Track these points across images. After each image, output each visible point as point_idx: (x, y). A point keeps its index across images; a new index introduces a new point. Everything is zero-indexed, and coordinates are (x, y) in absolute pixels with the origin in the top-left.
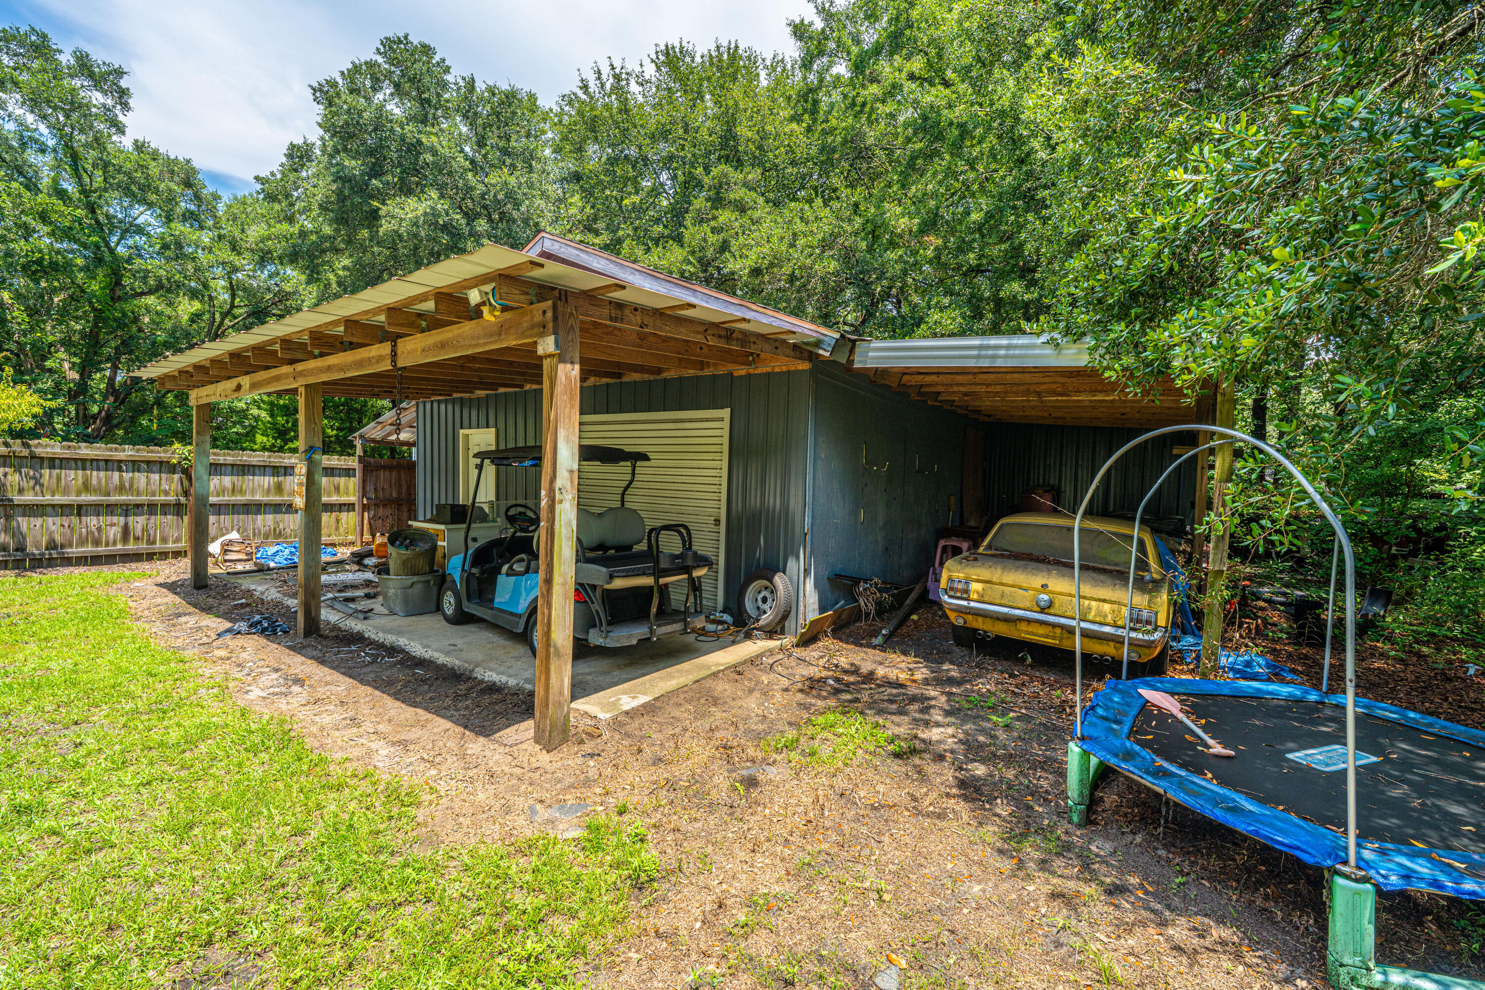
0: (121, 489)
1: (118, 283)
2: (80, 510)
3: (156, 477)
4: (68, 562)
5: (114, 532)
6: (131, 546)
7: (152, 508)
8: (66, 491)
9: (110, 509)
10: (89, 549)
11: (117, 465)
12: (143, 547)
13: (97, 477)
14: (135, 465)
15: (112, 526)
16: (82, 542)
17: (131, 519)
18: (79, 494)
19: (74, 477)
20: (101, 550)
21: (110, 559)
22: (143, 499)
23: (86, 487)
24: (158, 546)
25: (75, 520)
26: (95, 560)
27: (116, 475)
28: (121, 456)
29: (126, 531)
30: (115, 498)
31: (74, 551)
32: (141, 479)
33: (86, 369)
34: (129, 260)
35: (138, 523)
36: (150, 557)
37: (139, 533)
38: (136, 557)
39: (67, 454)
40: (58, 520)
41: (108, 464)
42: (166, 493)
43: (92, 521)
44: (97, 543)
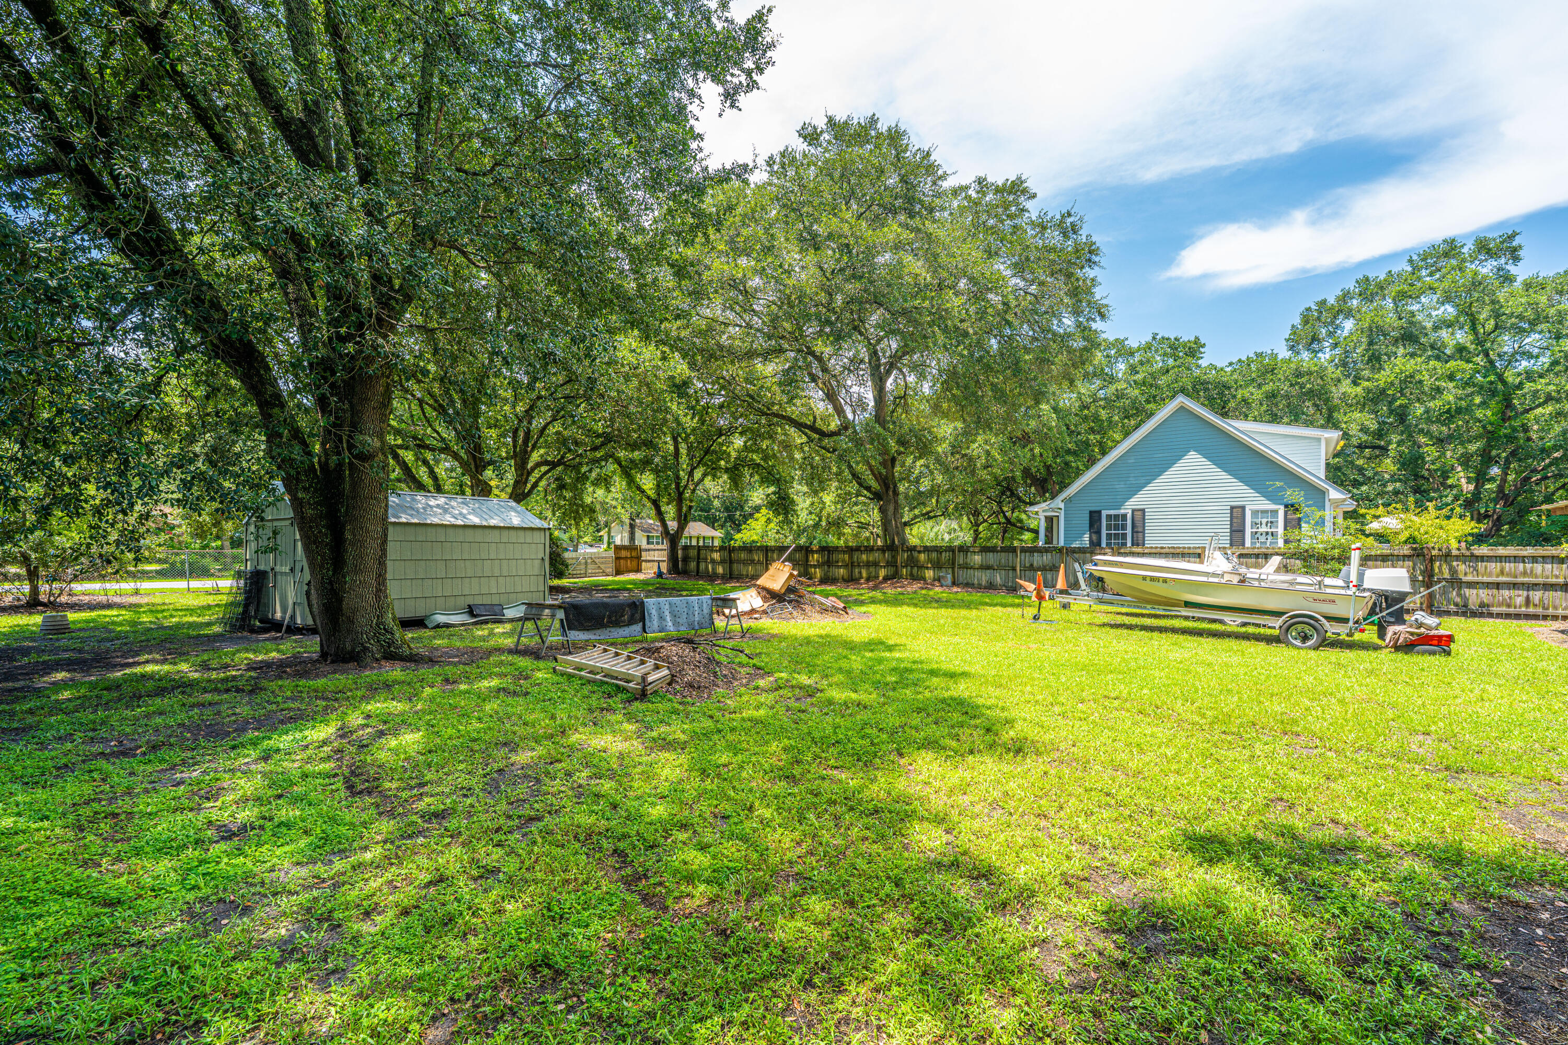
0: (1525, 573)
1: (1509, 405)
2: (1498, 586)
3: (1550, 566)
4: (1491, 615)
5: (1519, 600)
6: (1531, 610)
7: (1548, 587)
8: (1490, 575)
9: (1515, 586)
10: (1504, 609)
11: (1523, 559)
12: (1540, 611)
13: (1508, 566)
14: (1534, 559)
15: (1519, 597)
16: (1500, 605)
17: (1531, 593)
18: (1498, 576)
19: (1494, 567)
20: (1512, 610)
21: (1517, 616)
22: (1540, 580)
23: (1502, 572)
24: (1551, 611)
25: (1495, 591)
26: (1508, 616)
27: (1521, 565)
28: (1525, 553)
29: (1528, 601)
30: (1521, 579)
31: (1495, 610)
32: (1538, 568)
33: (1480, 478)
34: (1520, 386)
35: (1536, 595)
36: (1545, 618)
37: (1537, 602)
38: (1535, 617)
39: (1491, 553)
40: (1486, 591)
41: (1516, 559)
42: (1557, 577)
43: (1506, 593)
44: (1509, 606)
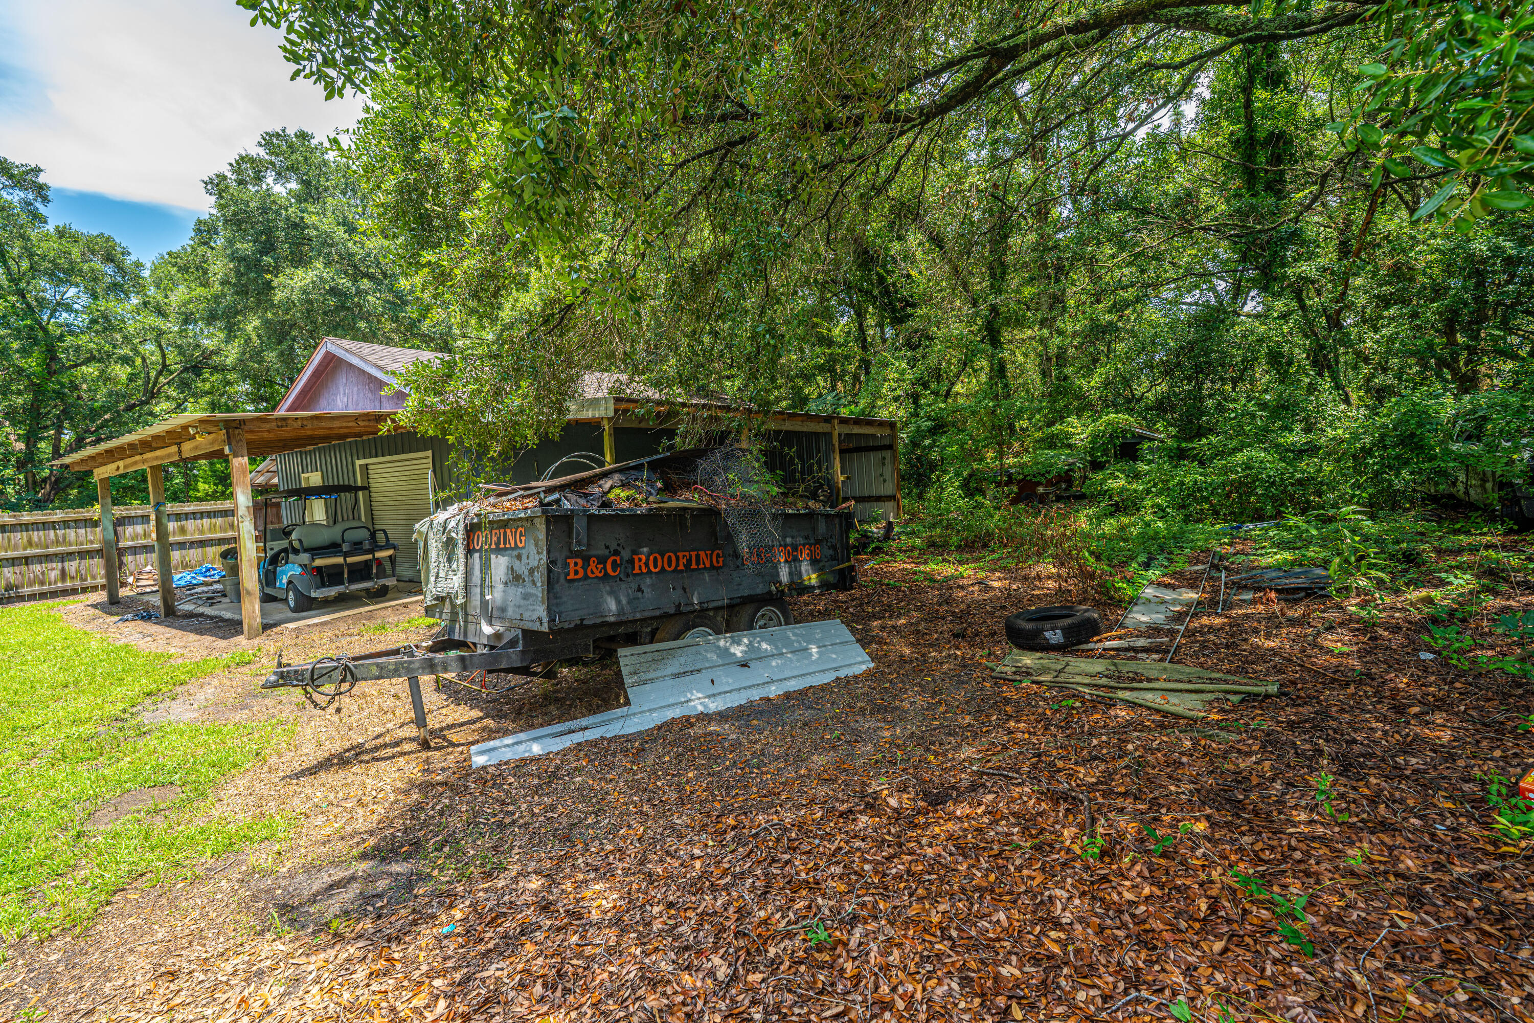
0: (57, 542)
1: (54, 358)
2: (27, 560)
3: (82, 531)
4: (21, 598)
5: (54, 575)
6: (69, 584)
7: (82, 555)
8: (16, 548)
9: (48, 558)
10: (37, 588)
11: (53, 525)
12: (78, 583)
13: (35, 535)
14: (66, 524)
15: (53, 571)
16: (31, 583)
17: (66, 564)
18: (25, 549)
19: (20, 537)
20: (46, 588)
21: (53, 594)
22: (75, 548)
23: (30, 543)
24: (89, 582)
25: (24, 568)
26: (43, 596)
27: (52, 533)
28: (54, 518)
29: (63, 575)
30: (52, 550)
31: (26, 591)
32: (71, 534)
33: (31, 439)
34: (61, 338)
35: (72, 566)
36: (84, 590)
37: (73, 574)
38: (74, 591)
39: (14, 521)
40: (12, 569)
41: (45, 526)
42: (92, 542)
43: (37, 568)
44: (42, 583)
